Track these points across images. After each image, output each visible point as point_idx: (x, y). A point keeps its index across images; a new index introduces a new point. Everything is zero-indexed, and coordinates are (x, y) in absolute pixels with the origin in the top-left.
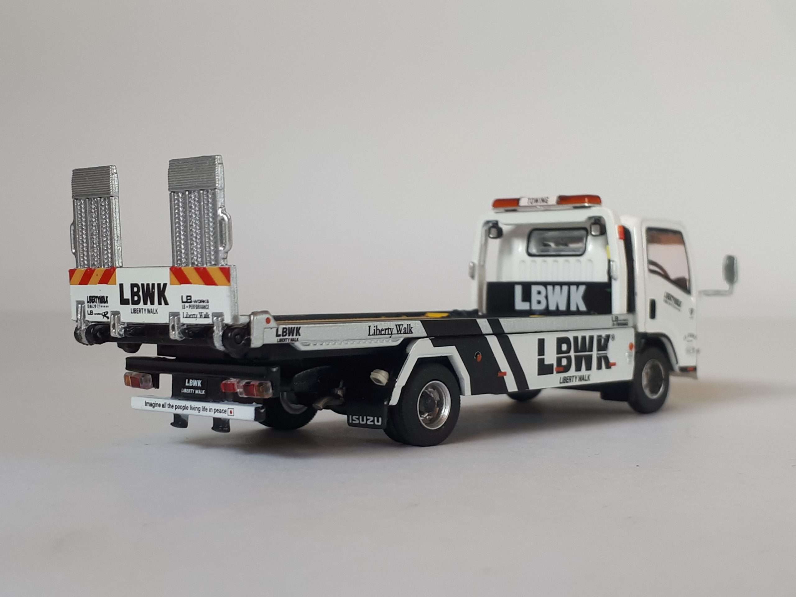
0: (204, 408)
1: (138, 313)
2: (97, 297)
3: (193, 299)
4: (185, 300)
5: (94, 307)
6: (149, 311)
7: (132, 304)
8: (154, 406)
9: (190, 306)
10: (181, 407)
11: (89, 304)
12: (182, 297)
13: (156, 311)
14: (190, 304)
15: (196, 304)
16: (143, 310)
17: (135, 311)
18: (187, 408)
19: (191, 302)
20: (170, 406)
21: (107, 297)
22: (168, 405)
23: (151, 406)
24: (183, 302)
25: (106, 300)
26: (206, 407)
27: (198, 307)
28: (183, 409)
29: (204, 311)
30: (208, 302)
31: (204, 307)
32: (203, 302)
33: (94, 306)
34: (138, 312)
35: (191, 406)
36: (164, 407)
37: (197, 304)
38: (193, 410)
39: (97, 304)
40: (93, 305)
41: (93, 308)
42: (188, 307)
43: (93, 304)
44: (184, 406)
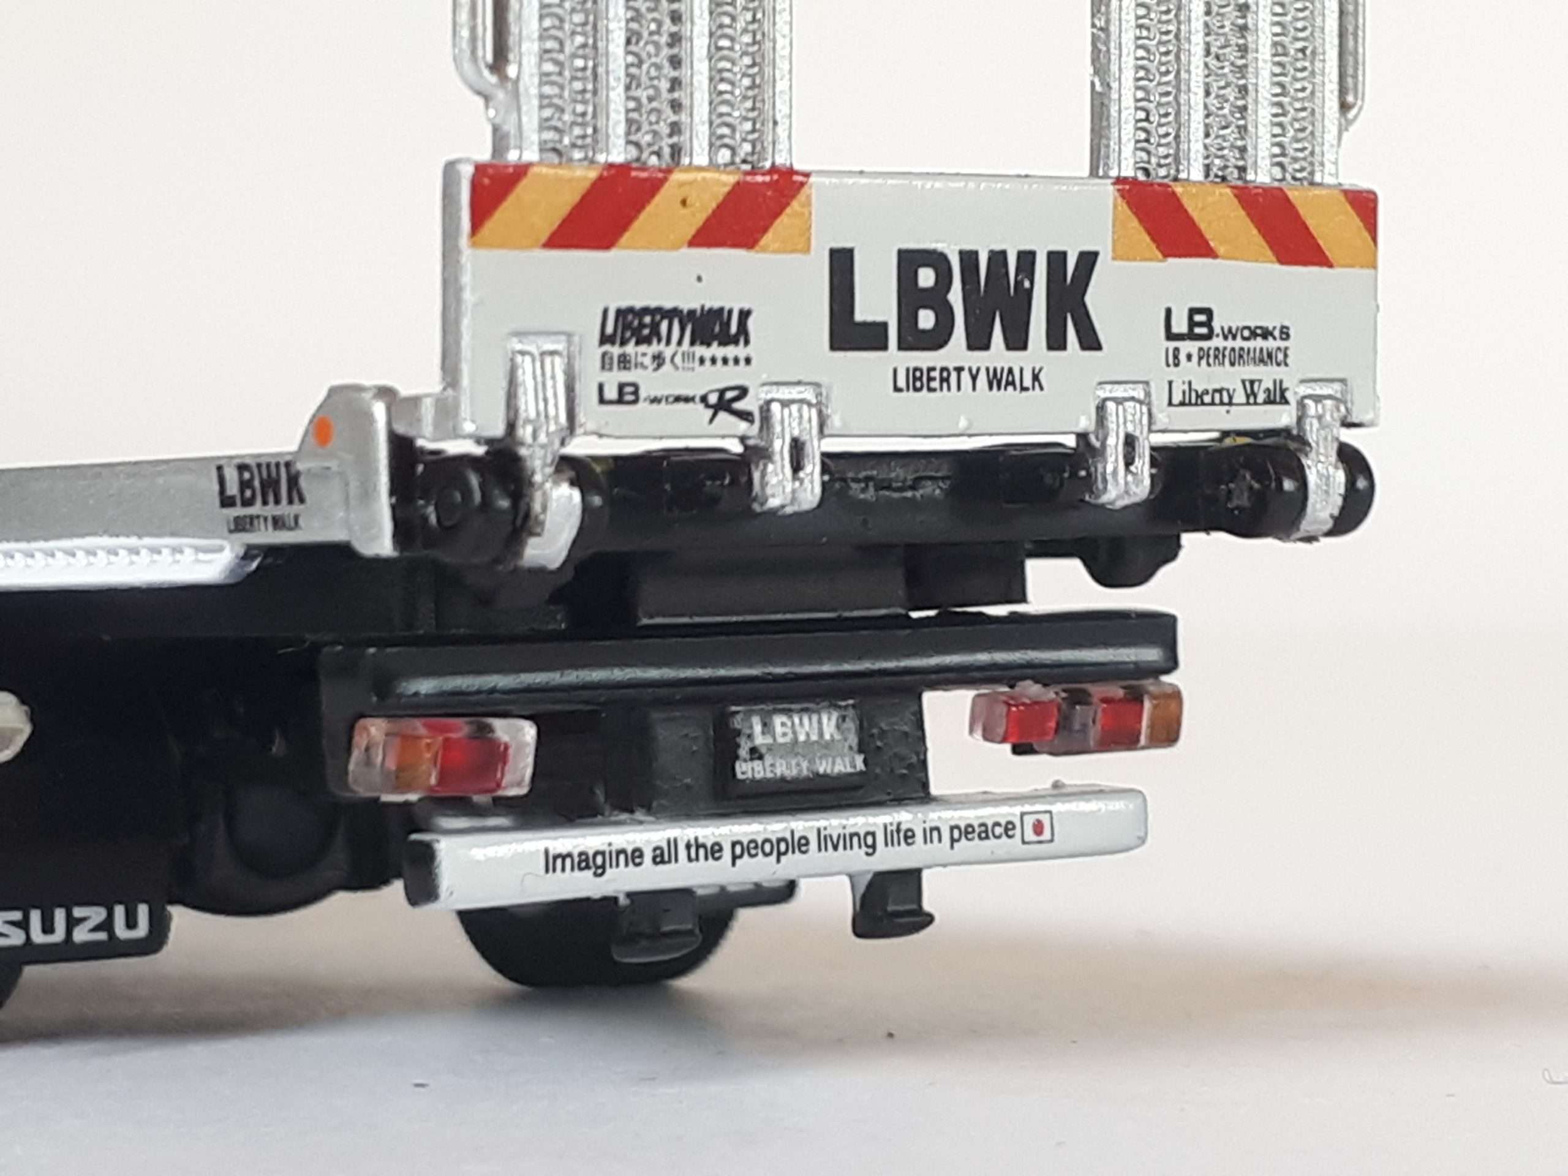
0: (898, 831)
1: (930, 390)
2: (672, 314)
3: (1216, 325)
4: (1180, 325)
5: (651, 367)
6: (998, 380)
7: (901, 347)
8: (603, 867)
9: (1203, 355)
10: (767, 848)
11: (615, 350)
12: (1169, 312)
13: (1036, 377)
14: (1205, 344)
15: (1230, 344)
16: (965, 376)
17: (918, 380)
18: (801, 845)
19: (1208, 337)
20: (702, 852)
21: (745, 315)
22: (688, 846)
23: (588, 867)
24: (1170, 336)
25: (734, 329)
26: (903, 827)
27: (1238, 357)
28: (779, 854)
29: (1267, 375)
30: (1285, 334)
31: (1267, 358)
32: (1266, 334)
33: (647, 361)
34: (935, 384)
35: (823, 833)
36: (663, 862)
37: (1239, 343)
38: (835, 848)
39: (668, 352)
40: (644, 355)
41: (645, 367)
42: (1195, 358)
43: (643, 348)
44: (779, 841)
